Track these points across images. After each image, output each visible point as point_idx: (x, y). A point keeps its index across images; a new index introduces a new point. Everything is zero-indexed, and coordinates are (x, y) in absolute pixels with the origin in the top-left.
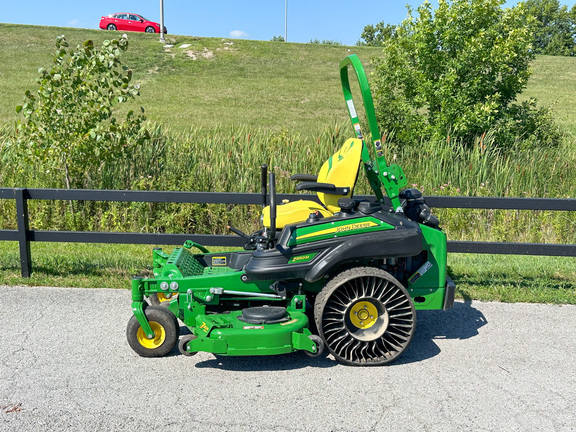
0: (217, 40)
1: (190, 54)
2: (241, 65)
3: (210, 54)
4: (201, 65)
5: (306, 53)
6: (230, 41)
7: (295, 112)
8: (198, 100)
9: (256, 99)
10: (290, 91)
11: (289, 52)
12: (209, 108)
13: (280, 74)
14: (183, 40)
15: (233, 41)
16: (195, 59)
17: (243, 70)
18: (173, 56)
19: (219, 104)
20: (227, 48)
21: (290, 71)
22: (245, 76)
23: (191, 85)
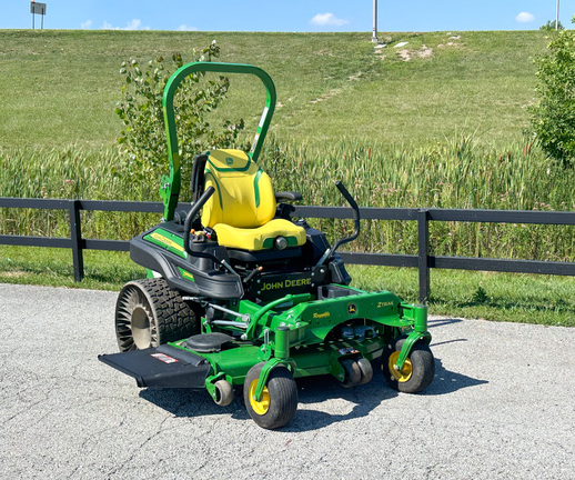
0: (442, 34)
1: (404, 54)
2: (462, 64)
3: (428, 52)
4: (412, 66)
6: (458, 34)
14: (401, 37)
15: (461, 34)
17: (462, 69)
18: (383, 57)
19: (415, 113)
20: (450, 44)
21: (524, 67)
22: (462, 78)
23: (392, 91)
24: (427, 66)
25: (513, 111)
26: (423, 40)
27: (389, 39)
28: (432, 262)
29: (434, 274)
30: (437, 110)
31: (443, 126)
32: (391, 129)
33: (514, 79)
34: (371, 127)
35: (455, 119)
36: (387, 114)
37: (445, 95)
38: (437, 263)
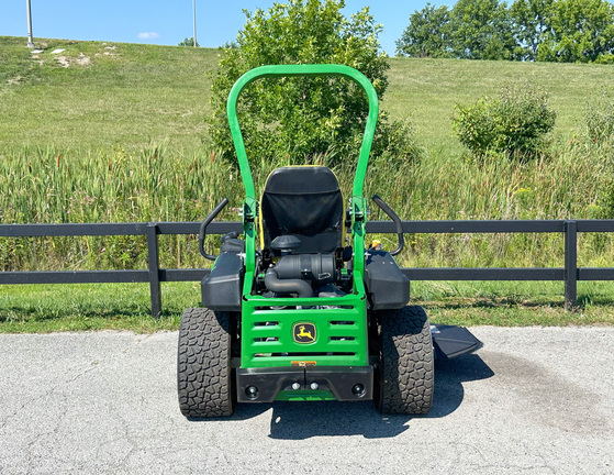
0: (97, 43)
1: (63, 60)
2: (121, 73)
3: (86, 60)
4: (73, 73)
5: (199, 59)
6: (113, 45)
7: (172, 126)
8: (59, 114)
9: (129, 113)
10: (172, 102)
11: (180, 58)
12: (71, 124)
13: (167, 83)
14: (57, 44)
15: (116, 45)
16: (67, 66)
17: (121, 78)
18: (41, 62)
19: (83, 119)
20: (107, 53)
21: (178, 79)
22: (123, 86)
23: (56, 97)
24: (87, 73)
25: (175, 120)
26: (79, 47)
27: (46, 45)
28: (162, 276)
29: (166, 287)
30: (105, 116)
31: (113, 132)
32: (61, 134)
33: (171, 90)
34: (40, 132)
35: (124, 126)
36: (54, 119)
37: (110, 101)
38: (168, 276)
